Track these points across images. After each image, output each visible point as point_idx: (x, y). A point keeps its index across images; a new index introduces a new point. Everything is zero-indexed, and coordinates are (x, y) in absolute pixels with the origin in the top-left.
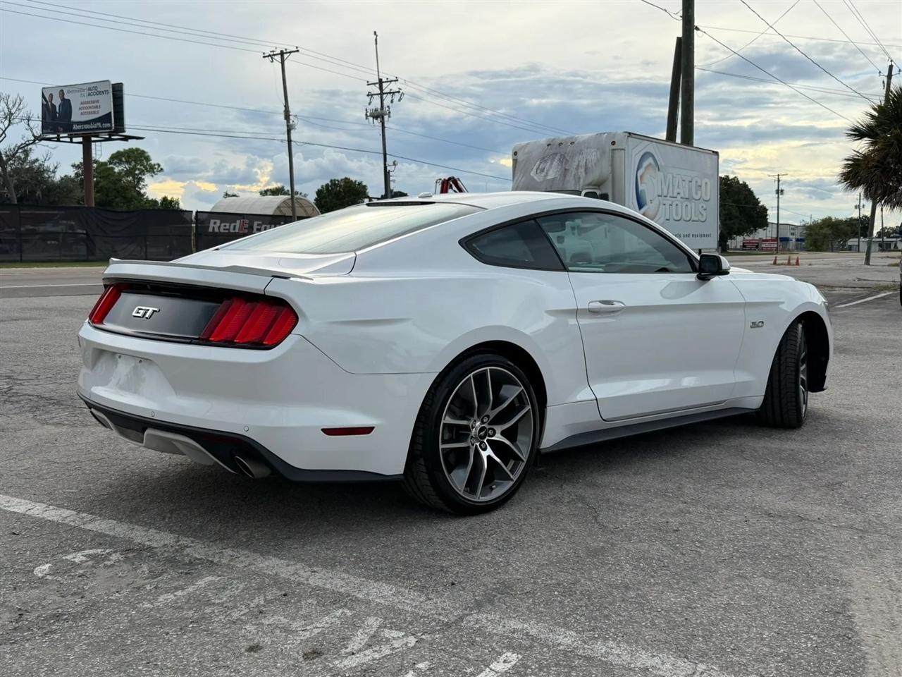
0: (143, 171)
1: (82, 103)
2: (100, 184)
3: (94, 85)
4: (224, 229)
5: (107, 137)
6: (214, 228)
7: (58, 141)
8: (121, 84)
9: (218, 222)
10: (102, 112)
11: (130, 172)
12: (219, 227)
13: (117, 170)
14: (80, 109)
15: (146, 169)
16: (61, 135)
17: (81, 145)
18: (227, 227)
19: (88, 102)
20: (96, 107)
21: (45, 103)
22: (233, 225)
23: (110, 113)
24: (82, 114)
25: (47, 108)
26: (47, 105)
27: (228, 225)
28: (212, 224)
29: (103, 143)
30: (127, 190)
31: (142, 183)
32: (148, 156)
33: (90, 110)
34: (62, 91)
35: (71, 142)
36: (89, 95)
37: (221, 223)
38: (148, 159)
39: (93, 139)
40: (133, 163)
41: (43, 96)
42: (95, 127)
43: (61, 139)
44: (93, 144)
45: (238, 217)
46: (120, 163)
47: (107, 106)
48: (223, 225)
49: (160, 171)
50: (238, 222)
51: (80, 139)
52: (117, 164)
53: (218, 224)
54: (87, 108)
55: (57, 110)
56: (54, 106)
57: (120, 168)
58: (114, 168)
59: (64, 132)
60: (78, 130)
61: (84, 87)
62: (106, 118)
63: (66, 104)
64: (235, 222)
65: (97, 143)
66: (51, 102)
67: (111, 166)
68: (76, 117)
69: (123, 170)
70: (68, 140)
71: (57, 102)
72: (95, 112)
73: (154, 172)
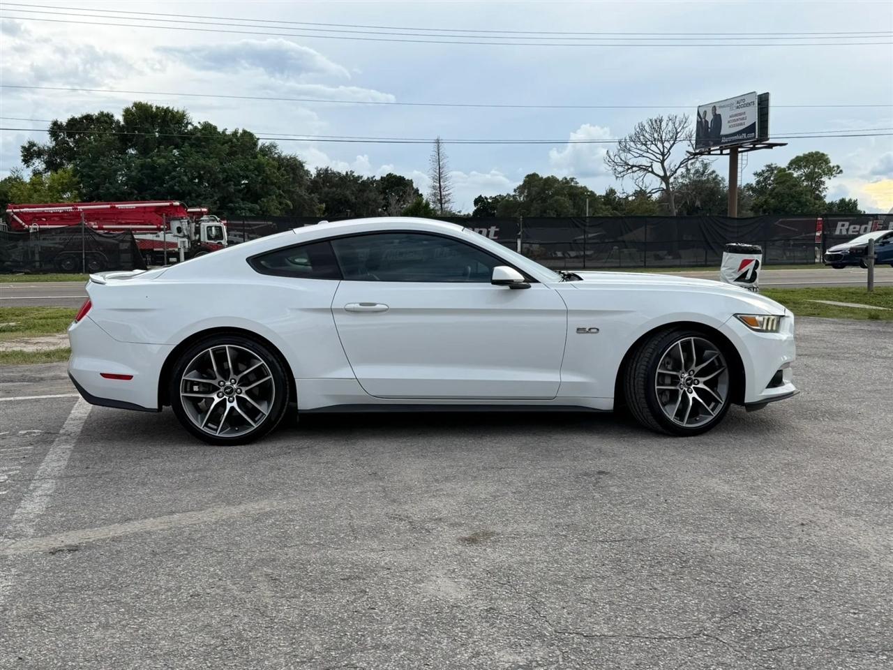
0: (820, 174)
1: (730, 117)
2: (776, 191)
3: (742, 98)
4: (853, 232)
5: (752, 146)
6: (841, 230)
7: (709, 154)
8: (768, 93)
9: (847, 224)
10: (748, 123)
11: (810, 177)
12: (847, 230)
13: (795, 175)
14: (729, 122)
15: (824, 171)
16: (712, 149)
17: (728, 156)
18: (857, 229)
19: (736, 115)
20: (743, 119)
21: (699, 120)
22: (863, 227)
23: (755, 123)
24: (730, 127)
25: (701, 124)
26: (701, 121)
27: (858, 227)
28: (839, 228)
29: (749, 153)
30: (802, 194)
31: (822, 186)
32: (828, 159)
33: (737, 122)
34: (715, 107)
35: (721, 154)
36: (738, 107)
37: (849, 225)
38: (827, 161)
39: (740, 149)
40: (812, 166)
41: (699, 114)
42: (741, 137)
43: (712, 153)
44: (740, 154)
45: (872, 218)
46: (799, 168)
47: (752, 117)
48: (852, 227)
49: (838, 173)
50: (870, 223)
51: (728, 151)
52: (796, 170)
53: (846, 227)
54: (734, 120)
55: (710, 126)
56: (706, 122)
57: (799, 173)
58: (793, 174)
59: (714, 145)
60: (726, 143)
61: (733, 101)
62: (751, 129)
63: (717, 118)
64: (867, 223)
65: (743, 154)
66: (705, 118)
67: (790, 171)
68: (725, 130)
69: (802, 174)
70: (719, 152)
71: (709, 118)
72: (741, 124)
73: (832, 175)
